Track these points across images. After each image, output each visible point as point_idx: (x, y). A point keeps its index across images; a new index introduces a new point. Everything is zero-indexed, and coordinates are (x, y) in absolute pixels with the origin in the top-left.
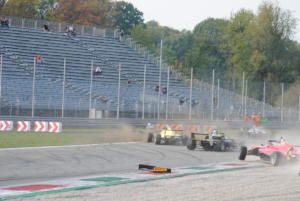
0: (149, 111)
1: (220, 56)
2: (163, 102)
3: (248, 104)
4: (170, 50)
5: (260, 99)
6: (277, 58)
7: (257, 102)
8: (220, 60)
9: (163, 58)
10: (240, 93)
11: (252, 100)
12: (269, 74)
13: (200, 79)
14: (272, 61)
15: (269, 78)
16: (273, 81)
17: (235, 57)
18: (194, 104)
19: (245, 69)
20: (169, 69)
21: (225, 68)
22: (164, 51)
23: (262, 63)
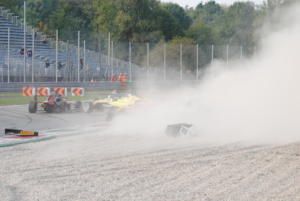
0: (15, 75)
1: (85, 17)
2: (28, 65)
3: (115, 64)
4: (34, 12)
5: (126, 59)
6: (142, 18)
7: (123, 63)
8: (85, 22)
9: (27, 20)
10: (106, 54)
11: (117, 61)
12: (135, 35)
13: (65, 41)
14: (136, 21)
15: (134, 39)
16: (139, 41)
17: (100, 18)
18: (60, 66)
19: (110, 30)
21: (91, 30)
22: (27, 13)
23: (127, 23)
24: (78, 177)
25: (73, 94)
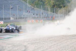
0: (26, 17)
2: (29, 15)
4: (30, 1)
5: (54, 12)
6: (57, 2)
8: (43, 3)
9: (28, 3)
10: (48, 11)
11: (51, 13)
12: (55, 6)
13: (38, 8)
14: (56, 2)
15: (56, 7)
16: (57, 7)
17: (47, 2)
18: (37, 15)
19: (49, 5)
20: (30, 6)
21: (44, 5)
23: (54, 3)
24: (41, 43)
25: (40, 22)
